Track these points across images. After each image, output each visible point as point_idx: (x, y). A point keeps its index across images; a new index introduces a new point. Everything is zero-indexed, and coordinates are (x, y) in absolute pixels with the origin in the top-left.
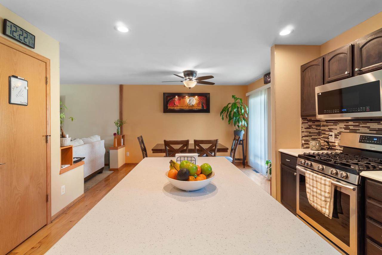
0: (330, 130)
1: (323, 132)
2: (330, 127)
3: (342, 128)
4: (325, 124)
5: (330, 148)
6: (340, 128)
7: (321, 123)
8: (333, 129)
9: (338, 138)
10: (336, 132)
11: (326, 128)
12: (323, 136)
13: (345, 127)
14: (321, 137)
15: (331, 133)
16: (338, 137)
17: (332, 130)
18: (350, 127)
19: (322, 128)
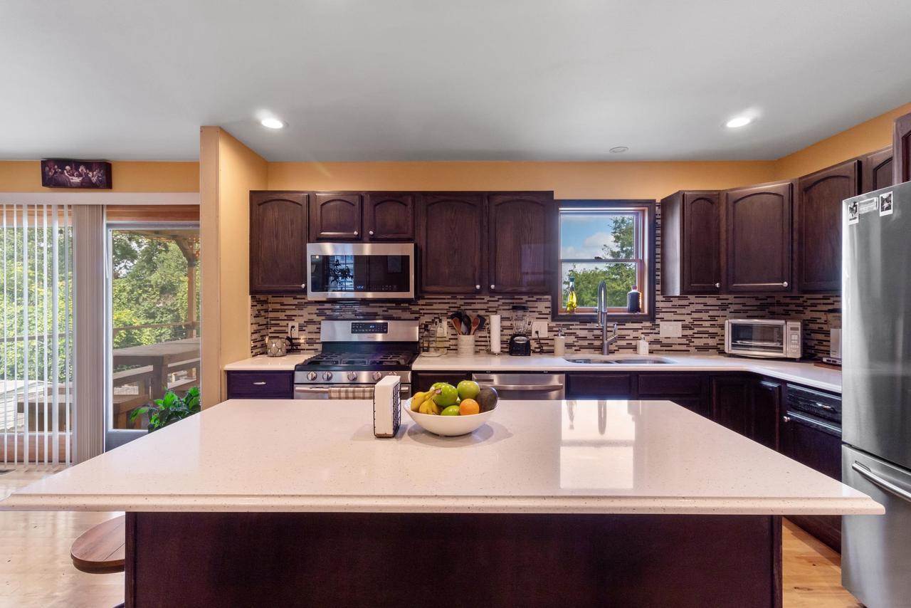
0: (290, 318)
1: (273, 322)
2: (288, 313)
3: (312, 314)
4: (279, 308)
5: (294, 349)
6: (309, 314)
7: (269, 305)
8: (296, 316)
9: (304, 330)
10: (302, 320)
11: (282, 315)
12: (273, 329)
13: (317, 312)
14: (270, 331)
15: (291, 324)
16: (304, 328)
17: (293, 318)
18: (326, 311)
19: (271, 315)
